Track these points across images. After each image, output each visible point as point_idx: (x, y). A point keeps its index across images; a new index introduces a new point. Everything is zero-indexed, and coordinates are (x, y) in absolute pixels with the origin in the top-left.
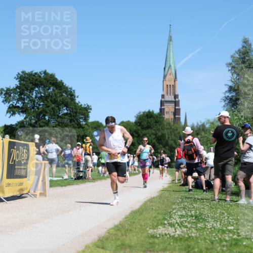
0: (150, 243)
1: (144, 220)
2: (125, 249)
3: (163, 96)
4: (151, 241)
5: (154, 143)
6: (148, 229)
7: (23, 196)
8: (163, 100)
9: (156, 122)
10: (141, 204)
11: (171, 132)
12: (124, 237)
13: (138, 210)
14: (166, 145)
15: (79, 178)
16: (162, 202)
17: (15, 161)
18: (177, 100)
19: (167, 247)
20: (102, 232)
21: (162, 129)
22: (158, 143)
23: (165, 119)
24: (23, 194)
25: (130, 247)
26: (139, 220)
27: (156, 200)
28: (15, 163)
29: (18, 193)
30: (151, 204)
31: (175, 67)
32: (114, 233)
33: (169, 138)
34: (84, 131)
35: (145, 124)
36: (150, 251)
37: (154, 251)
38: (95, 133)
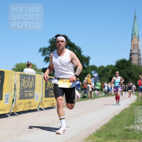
0: (126, 134)
1: (122, 121)
2: (112, 137)
3: (131, 50)
4: (126, 133)
5: (126, 77)
6: (124, 126)
7: (54, 107)
8: (131, 52)
9: (128, 65)
10: (120, 112)
11: (136, 71)
12: (111, 130)
13: (119, 115)
14: (133, 78)
15: (84, 97)
16: (132, 111)
17: (49, 88)
18: (139, 52)
19: (135, 137)
20: (98, 127)
21: (131, 69)
22: (129, 77)
23: (133, 63)
24: (54, 106)
25: (115, 136)
26: (119, 121)
27: (128, 109)
28: (49, 89)
29: (51, 106)
30: (126, 112)
31: (138, 34)
32: (105, 128)
33: (135, 74)
34: (86, 71)
35: (121, 66)
36: (126, 138)
37: (128, 139)
38: (93, 72)
